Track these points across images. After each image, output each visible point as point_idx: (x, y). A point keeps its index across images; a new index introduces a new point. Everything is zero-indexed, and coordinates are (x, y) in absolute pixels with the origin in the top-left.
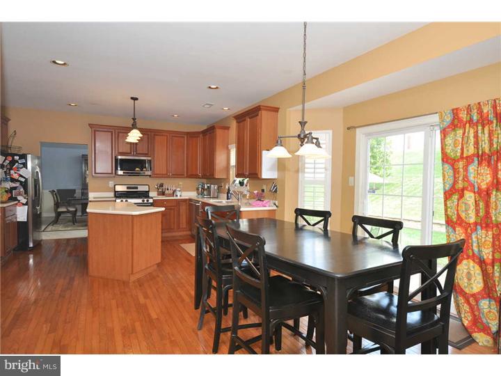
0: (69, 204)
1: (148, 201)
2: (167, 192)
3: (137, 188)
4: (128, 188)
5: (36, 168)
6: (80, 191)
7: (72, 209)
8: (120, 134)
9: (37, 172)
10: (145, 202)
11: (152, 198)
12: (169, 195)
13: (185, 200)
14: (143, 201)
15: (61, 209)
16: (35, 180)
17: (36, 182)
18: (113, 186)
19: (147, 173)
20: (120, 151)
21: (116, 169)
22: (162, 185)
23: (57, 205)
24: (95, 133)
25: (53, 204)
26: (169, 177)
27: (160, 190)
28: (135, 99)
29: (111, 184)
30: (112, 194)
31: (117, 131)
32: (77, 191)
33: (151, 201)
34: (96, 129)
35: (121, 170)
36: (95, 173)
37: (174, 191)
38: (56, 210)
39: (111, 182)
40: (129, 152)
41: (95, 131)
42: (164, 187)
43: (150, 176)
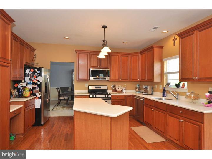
0: (65, 95)
1: (108, 96)
2: (118, 90)
3: (101, 87)
4: (96, 88)
5: (47, 76)
6: (71, 88)
7: (66, 98)
8: (92, 56)
9: (48, 78)
10: (106, 96)
11: (110, 94)
12: (119, 92)
13: (130, 96)
14: (105, 96)
15: (61, 98)
16: (46, 83)
17: (46, 84)
18: (88, 87)
19: (107, 78)
20: (92, 66)
21: (90, 76)
22: (115, 86)
23: (59, 95)
24: (78, 55)
25: (58, 95)
26: (119, 81)
27: (114, 89)
28: (104, 27)
29: (87, 85)
30: (87, 91)
31: (90, 54)
32: (69, 88)
33: (110, 96)
34: (79, 53)
35: (92, 77)
36: (78, 79)
37: (122, 90)
38: (59, 98)
39: (86, 84)
40: (97, 66)
41: (79, 54)
42: (116, 87)
43: (108, 80)
